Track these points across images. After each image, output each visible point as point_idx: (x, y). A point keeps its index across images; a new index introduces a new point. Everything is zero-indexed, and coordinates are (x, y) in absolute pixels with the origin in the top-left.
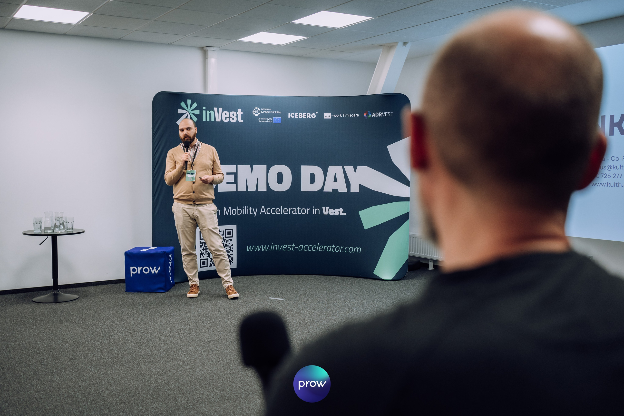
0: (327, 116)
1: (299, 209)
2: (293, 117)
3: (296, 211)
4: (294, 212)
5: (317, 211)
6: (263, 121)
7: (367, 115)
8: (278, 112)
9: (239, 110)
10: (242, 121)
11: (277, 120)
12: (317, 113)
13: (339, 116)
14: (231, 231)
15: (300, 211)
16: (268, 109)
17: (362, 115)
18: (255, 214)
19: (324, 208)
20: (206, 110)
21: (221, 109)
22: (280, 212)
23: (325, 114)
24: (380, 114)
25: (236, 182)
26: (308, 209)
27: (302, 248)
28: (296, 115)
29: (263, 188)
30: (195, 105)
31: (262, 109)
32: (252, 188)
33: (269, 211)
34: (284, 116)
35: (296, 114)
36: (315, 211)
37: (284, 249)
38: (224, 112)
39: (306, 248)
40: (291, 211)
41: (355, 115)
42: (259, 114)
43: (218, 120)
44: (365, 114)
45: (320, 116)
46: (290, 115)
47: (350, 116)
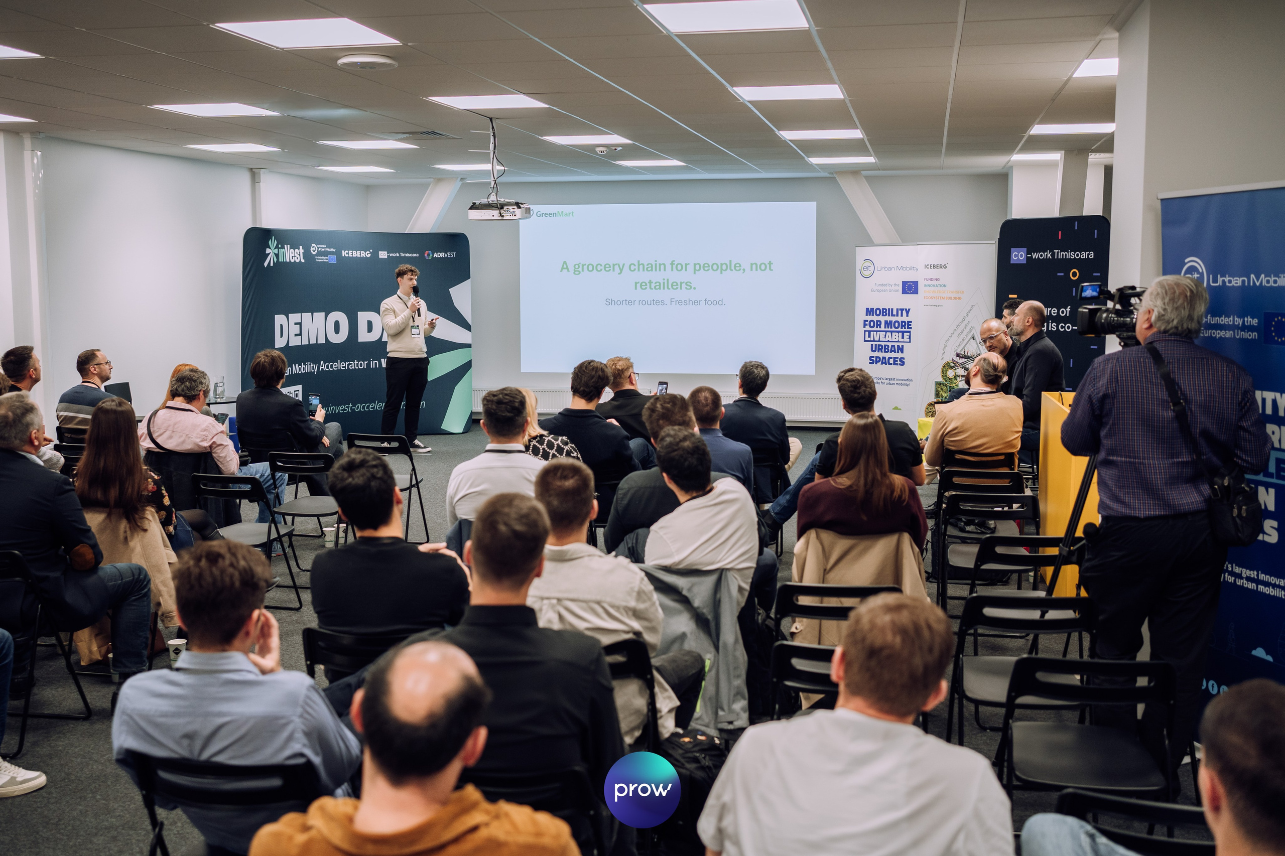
0: (383, 255)
1: (356, 362)
2: (347, 255)
3: (354, 365)
4: (352, 367)
5: (376, 363)
6: (320, 261)
7: (428, 255)
8: (332, 250)
9: (301, 247)
10: (303, 261)
11: (332, 259)
12: (371, 251)
13: (396, 255)
14: (297, 392)
15: (358, 364)
16: (323, 246)
17: (422, 255)
18: (316, 370)
19: (383, 360)
20: (281, 248)
21: (289, 246)
22: (338, 367)
23: (380, 252)
24: (442, 255)
25: (300, 334)
26: (365, 363)
27: (359, 408)
28: (350, 254)
29: (322, 341)
30: (276, 242)
31: (318, 246)
32: (313, 341)
33: (328, 367)
34: (338, 253)
35: (350, 252)
36: (373, 364)
37: (341, 410)
38: (292, 250)
39: (363, 407)
40: (348, 365)
41: (414, 255)
42: (316, 252)
43: (288, 261)
44: (426, 254)
45: (375, 254)
46: (344, 253)
47: (409, 255)
